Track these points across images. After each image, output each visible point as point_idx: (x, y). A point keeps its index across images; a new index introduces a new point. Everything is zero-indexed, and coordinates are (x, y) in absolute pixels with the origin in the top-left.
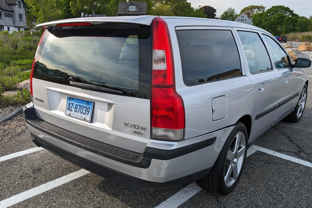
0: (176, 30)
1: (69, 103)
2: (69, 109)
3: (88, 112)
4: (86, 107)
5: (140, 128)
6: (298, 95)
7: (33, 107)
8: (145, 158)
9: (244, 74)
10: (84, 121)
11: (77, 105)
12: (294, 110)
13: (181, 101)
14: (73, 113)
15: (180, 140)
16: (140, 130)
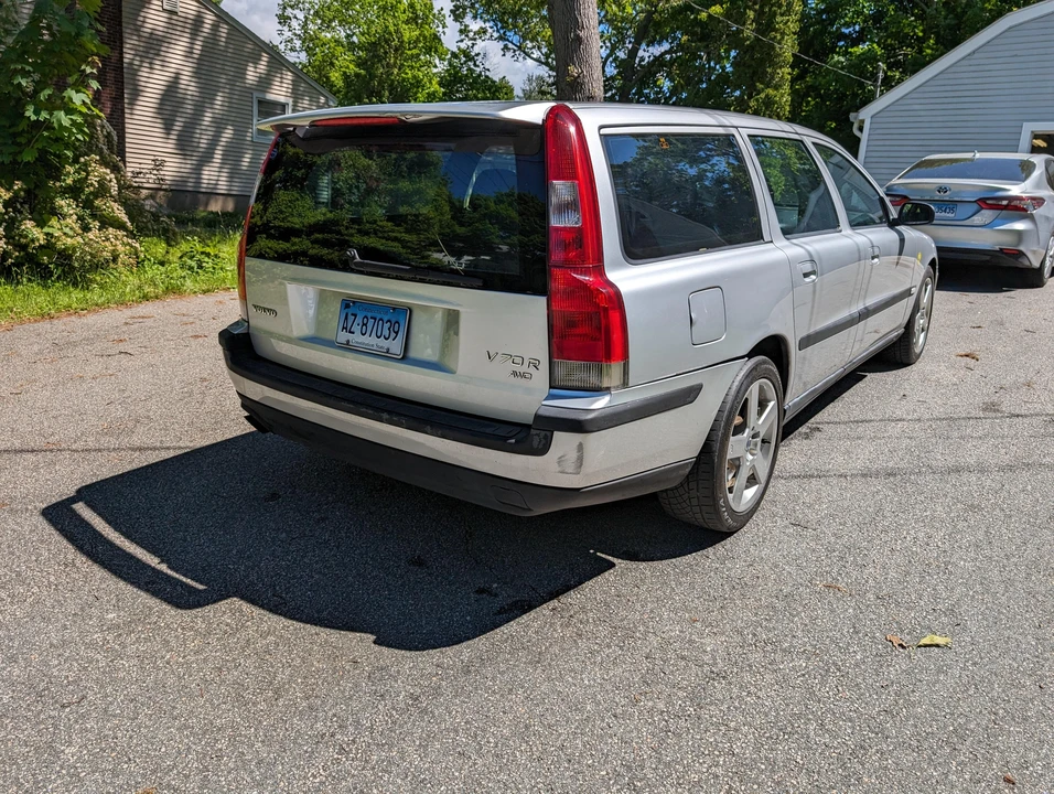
0: (600, 135)
1: (347, 314)
2: (346, 328)
3: (397, 333)
4: (389, 321)
5: (526, 363)
6: (911, 295)
7: (246, 332)
8: (538, 432)
9: (766, 238)
10: (386, 356)
11: (366, 317)
12: (902, 331)
13: (616, 299)
14: (357, 338)
15: (617, 388)
16: (524, 369)
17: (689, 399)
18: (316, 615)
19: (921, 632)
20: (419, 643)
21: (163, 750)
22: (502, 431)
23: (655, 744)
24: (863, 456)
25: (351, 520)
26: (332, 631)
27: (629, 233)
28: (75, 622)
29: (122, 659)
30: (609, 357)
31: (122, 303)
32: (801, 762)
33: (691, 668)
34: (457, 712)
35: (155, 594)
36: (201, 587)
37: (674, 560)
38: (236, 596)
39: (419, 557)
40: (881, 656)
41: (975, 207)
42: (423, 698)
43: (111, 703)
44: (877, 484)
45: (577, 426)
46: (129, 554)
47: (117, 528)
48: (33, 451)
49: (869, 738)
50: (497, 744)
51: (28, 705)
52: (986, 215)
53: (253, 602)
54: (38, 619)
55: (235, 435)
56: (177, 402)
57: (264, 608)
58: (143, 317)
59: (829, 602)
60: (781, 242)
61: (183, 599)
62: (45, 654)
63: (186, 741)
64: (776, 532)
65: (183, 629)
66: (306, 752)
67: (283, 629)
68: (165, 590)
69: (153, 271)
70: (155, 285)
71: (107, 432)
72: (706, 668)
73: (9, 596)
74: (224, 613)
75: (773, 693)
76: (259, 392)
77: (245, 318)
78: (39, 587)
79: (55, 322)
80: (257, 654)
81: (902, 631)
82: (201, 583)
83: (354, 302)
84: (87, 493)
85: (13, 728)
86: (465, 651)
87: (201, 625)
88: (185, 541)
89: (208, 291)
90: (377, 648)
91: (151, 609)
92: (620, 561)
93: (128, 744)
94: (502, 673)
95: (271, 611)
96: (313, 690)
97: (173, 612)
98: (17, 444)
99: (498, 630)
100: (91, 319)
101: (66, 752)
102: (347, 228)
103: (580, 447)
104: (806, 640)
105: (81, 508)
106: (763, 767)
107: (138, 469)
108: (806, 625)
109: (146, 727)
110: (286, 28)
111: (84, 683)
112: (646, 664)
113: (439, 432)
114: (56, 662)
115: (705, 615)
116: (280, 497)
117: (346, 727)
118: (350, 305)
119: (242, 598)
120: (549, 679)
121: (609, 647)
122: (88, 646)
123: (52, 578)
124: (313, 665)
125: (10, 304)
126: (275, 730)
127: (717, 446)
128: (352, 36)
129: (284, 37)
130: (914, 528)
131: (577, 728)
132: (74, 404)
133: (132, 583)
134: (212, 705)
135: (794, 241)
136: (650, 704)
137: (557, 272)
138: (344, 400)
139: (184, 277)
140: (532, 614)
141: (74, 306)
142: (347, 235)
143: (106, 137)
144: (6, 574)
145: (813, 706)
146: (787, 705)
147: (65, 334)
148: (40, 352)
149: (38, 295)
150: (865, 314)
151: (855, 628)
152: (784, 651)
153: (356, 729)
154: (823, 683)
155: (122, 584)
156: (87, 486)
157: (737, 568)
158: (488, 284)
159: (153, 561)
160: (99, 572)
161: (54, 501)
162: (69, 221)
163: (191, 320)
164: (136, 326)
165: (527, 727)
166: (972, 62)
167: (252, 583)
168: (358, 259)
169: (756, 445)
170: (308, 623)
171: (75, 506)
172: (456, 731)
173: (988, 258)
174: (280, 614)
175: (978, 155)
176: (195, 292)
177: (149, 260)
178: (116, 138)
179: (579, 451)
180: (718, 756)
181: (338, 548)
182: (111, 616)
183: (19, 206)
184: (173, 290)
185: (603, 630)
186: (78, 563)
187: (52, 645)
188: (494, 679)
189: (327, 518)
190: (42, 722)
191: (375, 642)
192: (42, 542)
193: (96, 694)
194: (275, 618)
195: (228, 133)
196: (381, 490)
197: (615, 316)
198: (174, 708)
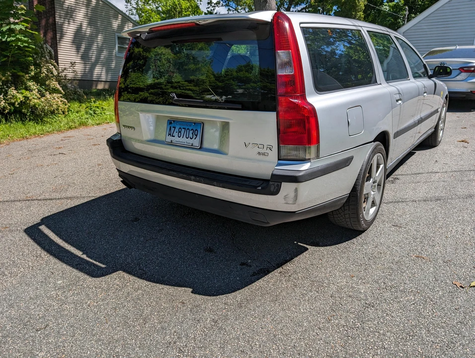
0: (301, 27)
1: (170, 127)
2: (170, 134)
3: (196, 135)
4: (192, 129)
5: (265, 147)
6: (438, 112)
7: (120, 139)
8: (274, 183)
9: (378, 82)
10: (192, 147)
11: (180, 128)
12: (433, 130)
13: (312, 111)
14: (176, 139)
15: (313, 159)
16: (264, 151)
17: (347, 164)
18: (161, 279)
19: (470, 280)
20: (215, 292)
21: (89, 353)
22: (254, 183)
23: (342, 343)
24: (422, 191)
25: (175, 229)
26: (170, 287)
27: (317, 78)
28: (42, 286)
29: (66, 304)
30: (310, 142)
31: (59, 131)
32: (421, 352)
33: (355, 302)
34: (238, 328)
35: (81, 270)
36: (103, 266)
37: (337, 246)
38: (121, 270)
39: (210, 248)
40: (452, 292)
41: (458, 71)
42: (219, 321)
43: (61, 328)
44: (432, 205)
45: (294, 179)
46: (67, 250)
47: (61, 237)
48: (20, 201)
49: (455, 338)
50: (260, 345)
51: (20, 330)
52: (464, 75)
53: (129, 273)
54: (24, 285)
55: (116, 190)
56: (87, 175)
57: (135, 276)
58: (70, 137)
59: (420, 265)
60: (385, 84)
61: (95, 272)
62: (27, 303)
63: (100, 347)
64: (386, 230)
65: (95, 288)
66: (162, 352)
67: (145, 286)
68: (86, 268)
69: (73, 116)
70: (74, 122)
71: (55, 191)
72: (363, 302)
73: (9, 273)
74: (116, 279)
75: (400, 314)
76: (128, 168)
77: (119, 132)
78: (24, 268)
79: (29, 140)
80: (133, 300)
81: (460, 279)
82: (104, 264)
83: (174, 121)
84: (46, 221)
85: (12, 342)
86: (239, 295)
87: (104, 285)
88: (94, 243)
89: (99, 124)
90: (193, 295)
91: (79, 278)
92: (310, 247)
93: (70, 350)
94: (258, 307)
95: (139, 277)
96: (163, 318)
97: (90, 279)
98: (12, 198)
99: (253, 284)
100: (45, 138)
101: (39, 355)
102: (165, 86)
103: (296, 190)
104: (412, 285)
105: (43, 228)
106: (402, 355)
107: (70, 208)
108: (410, 277)
109: (79, 340)
110: (129, 4)
111: (47, 318)
112: (331, 301)
113: (221, 185)
114: (33, 307)
115: (357, 273)
116: (139, 220)
117: (181, 338)
118: (172, 122)
119: (124, 271)
120: (283, 310)
121: (311, 291)
122: (48, 298)
123: (30, 264)
124: (162, 305)
125: (8, 133)
126: (145, 341)
127: (359, 188)
128: (159, 7)
129: (128, 9)
130: (455, 226)
131: (301, 336)
132: (39, 178)
133: (69, 265)
134: (112, 328)
135: (390, 84)
136: (337, 321)
137: (282, 99)
138: (171, 170)
139: (88, 118)
140: (270, 275)
141: (38, 132)
142: (165, 89)
143: (49, 53)
144: (8, 262)
145: (422, 321)
146: (408, 320)
147: (34, 145)
148: (23, 154)
149: (21, 128)
150: (421, 121)
151: (435, 278)
152: (401, 291)
153: (187, 339)
154: (425, 308)
155: (64, 265)
156: (46, 218)
157: (370, 249)
158: (245, 107)
159: (79, 253)
160: (53, 260)
161: (30, 225)
162: (34, 92)
163: (92, 137)
164: (66, 141)
165: (275, 336)
166: (451, 5)
167: (128, 263)
168: (176, 98)
169: (375, 187)
170: (157, 283)
171: (40, 227)
172: (238, 339)
173: (464, 96)
174: (143, 279)
175: (458, 47)
176: (93, 125)
177: (71, 111)
178: (53, 53)
179: (295, 192)
180: (377, 350)
181: (169, 244)
182: (59, 282)
183: (9, 85)
184: (83, 124)
185: (307, 283)
186: (43, 255)
187: (31, 298)
188: (254, 310)
189: (163, 230)
190: (26, 339)
191: (192, 292)
192: (25, 245)
193: (53, 323)
194: (141, 281)
195: (105, 53)
196: (188, 215)
197: (312, 121)
198: (93, 330)
